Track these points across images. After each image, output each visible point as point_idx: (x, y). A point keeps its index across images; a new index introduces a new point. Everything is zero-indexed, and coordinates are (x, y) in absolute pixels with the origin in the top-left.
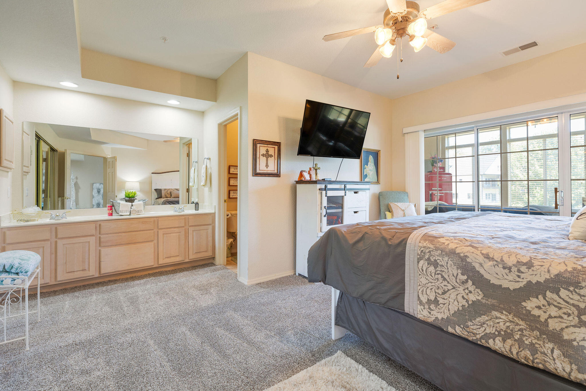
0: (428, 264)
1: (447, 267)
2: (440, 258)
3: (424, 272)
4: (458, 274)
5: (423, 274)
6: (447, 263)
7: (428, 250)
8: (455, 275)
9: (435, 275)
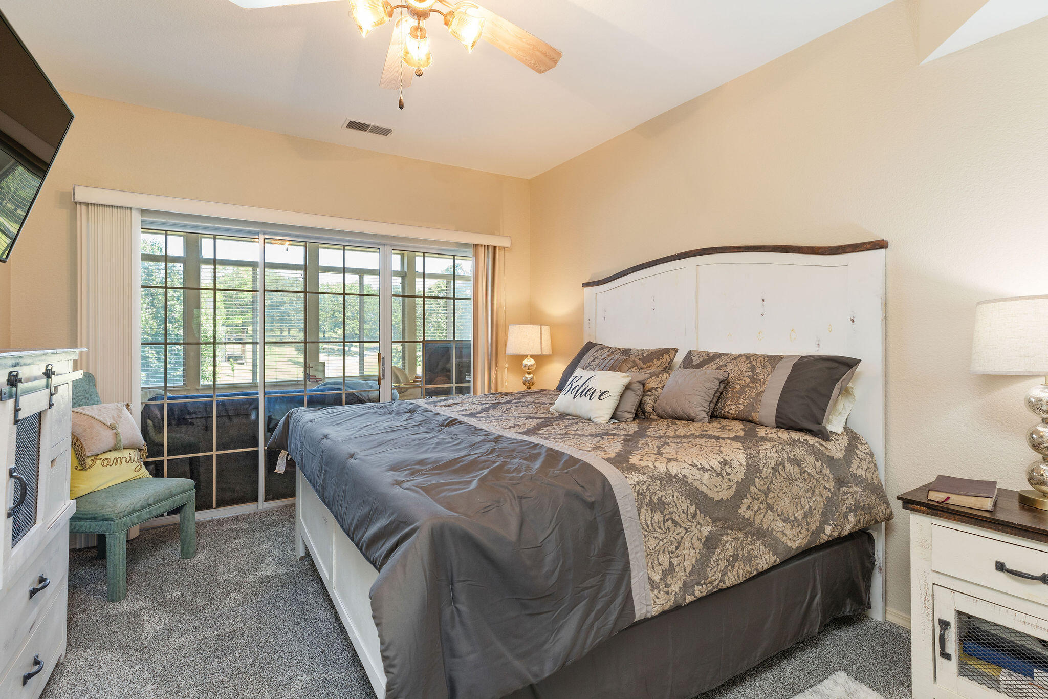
0: (652, 510)
1: (674, 502)
2: (663, 493)
3: (650, 527)
4: (688, 507)
5: (649, 532)
6: (673, 496)
7: (645, 487)
8: (685, 511)
9: (664, 525)
